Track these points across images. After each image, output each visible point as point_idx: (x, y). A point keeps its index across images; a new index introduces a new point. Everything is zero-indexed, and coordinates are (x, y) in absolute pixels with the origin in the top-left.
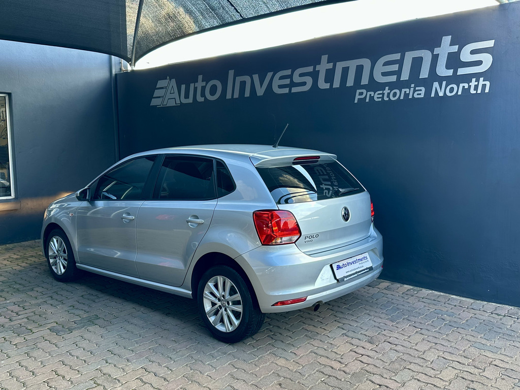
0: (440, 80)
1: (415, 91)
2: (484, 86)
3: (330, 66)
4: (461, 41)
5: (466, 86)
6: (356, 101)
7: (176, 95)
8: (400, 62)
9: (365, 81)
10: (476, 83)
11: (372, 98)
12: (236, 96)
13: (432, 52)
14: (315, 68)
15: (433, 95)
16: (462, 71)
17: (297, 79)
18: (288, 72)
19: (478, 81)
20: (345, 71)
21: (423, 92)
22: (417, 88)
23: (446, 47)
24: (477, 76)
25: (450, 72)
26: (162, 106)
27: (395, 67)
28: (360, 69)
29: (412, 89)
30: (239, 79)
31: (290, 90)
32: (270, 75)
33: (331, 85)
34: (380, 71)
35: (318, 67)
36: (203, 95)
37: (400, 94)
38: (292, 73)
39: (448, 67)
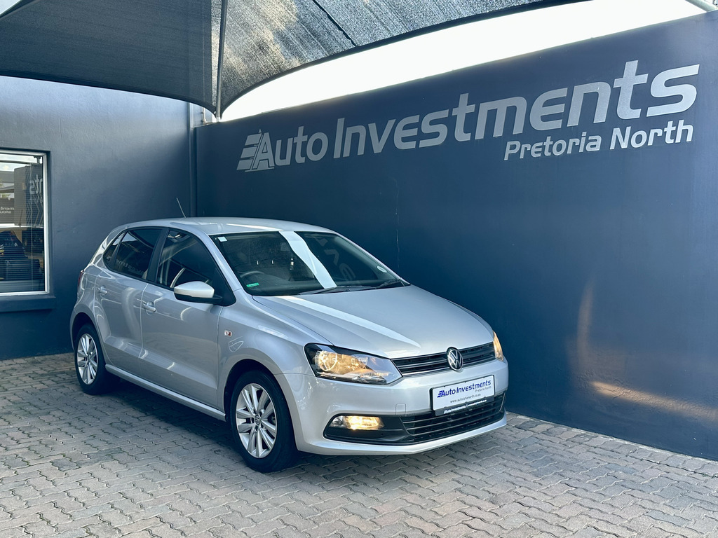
0: (623, 124)
1: (587, 141)
2: (685, 132)
3: (472, 108)
4: (651, 67)
5: (660, 132)
6: (506, 159)
7: (269, 155)
8: (567, 101)
9: (518, 129)
10: (674, 128)
11: (528, 153)
12: (347, 154)
13: (612, 85)
14: (450, 113)
15: (612, 147)
16: (653, 111)
17: (427, 128)
18: (415, 119)
19: (676, 124)
20: (492, 114)
21: (598, 144)
22: (590, 138)
23: (631, 76)
24: (675, 117)
25: (637, 114)
26: (251, 170)
27: (560, 108)
28: (512, 111)
29: (584, 139)
30: (351, 131)
31: (418, 144)
32: (391, 123)
33: (473, 136)
34: (539, 113)
35: (455, 112)
36: (304, 154)
37: (567, 147)
38: (421, 119)
39: (633, 106)
